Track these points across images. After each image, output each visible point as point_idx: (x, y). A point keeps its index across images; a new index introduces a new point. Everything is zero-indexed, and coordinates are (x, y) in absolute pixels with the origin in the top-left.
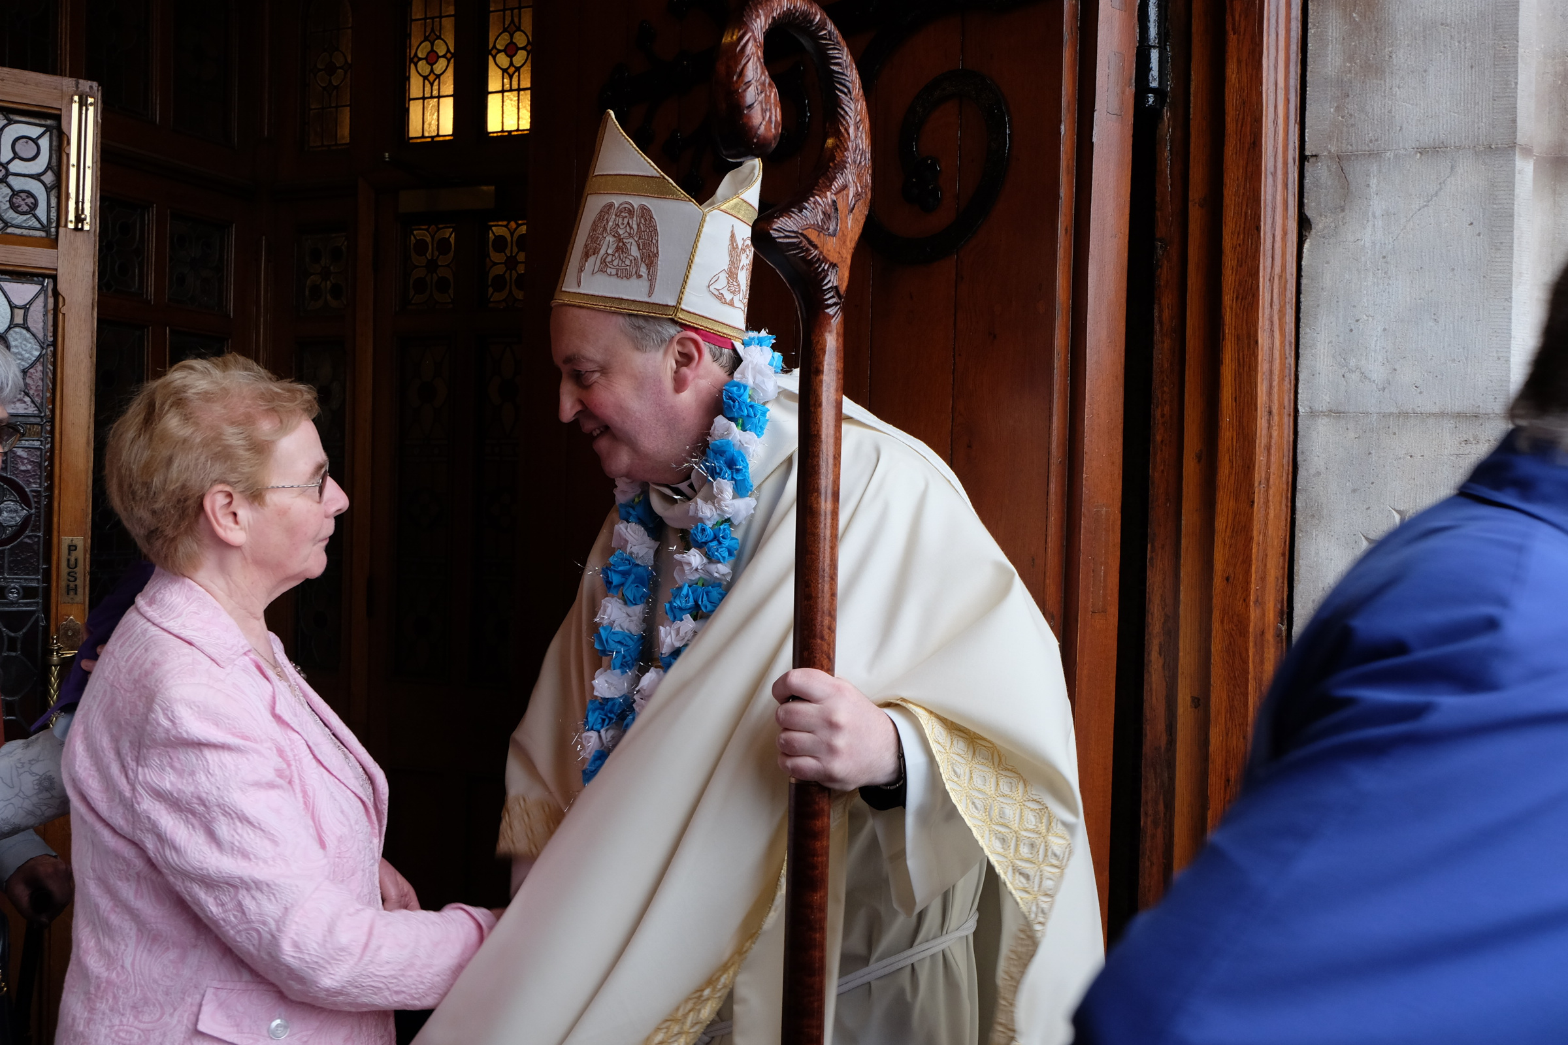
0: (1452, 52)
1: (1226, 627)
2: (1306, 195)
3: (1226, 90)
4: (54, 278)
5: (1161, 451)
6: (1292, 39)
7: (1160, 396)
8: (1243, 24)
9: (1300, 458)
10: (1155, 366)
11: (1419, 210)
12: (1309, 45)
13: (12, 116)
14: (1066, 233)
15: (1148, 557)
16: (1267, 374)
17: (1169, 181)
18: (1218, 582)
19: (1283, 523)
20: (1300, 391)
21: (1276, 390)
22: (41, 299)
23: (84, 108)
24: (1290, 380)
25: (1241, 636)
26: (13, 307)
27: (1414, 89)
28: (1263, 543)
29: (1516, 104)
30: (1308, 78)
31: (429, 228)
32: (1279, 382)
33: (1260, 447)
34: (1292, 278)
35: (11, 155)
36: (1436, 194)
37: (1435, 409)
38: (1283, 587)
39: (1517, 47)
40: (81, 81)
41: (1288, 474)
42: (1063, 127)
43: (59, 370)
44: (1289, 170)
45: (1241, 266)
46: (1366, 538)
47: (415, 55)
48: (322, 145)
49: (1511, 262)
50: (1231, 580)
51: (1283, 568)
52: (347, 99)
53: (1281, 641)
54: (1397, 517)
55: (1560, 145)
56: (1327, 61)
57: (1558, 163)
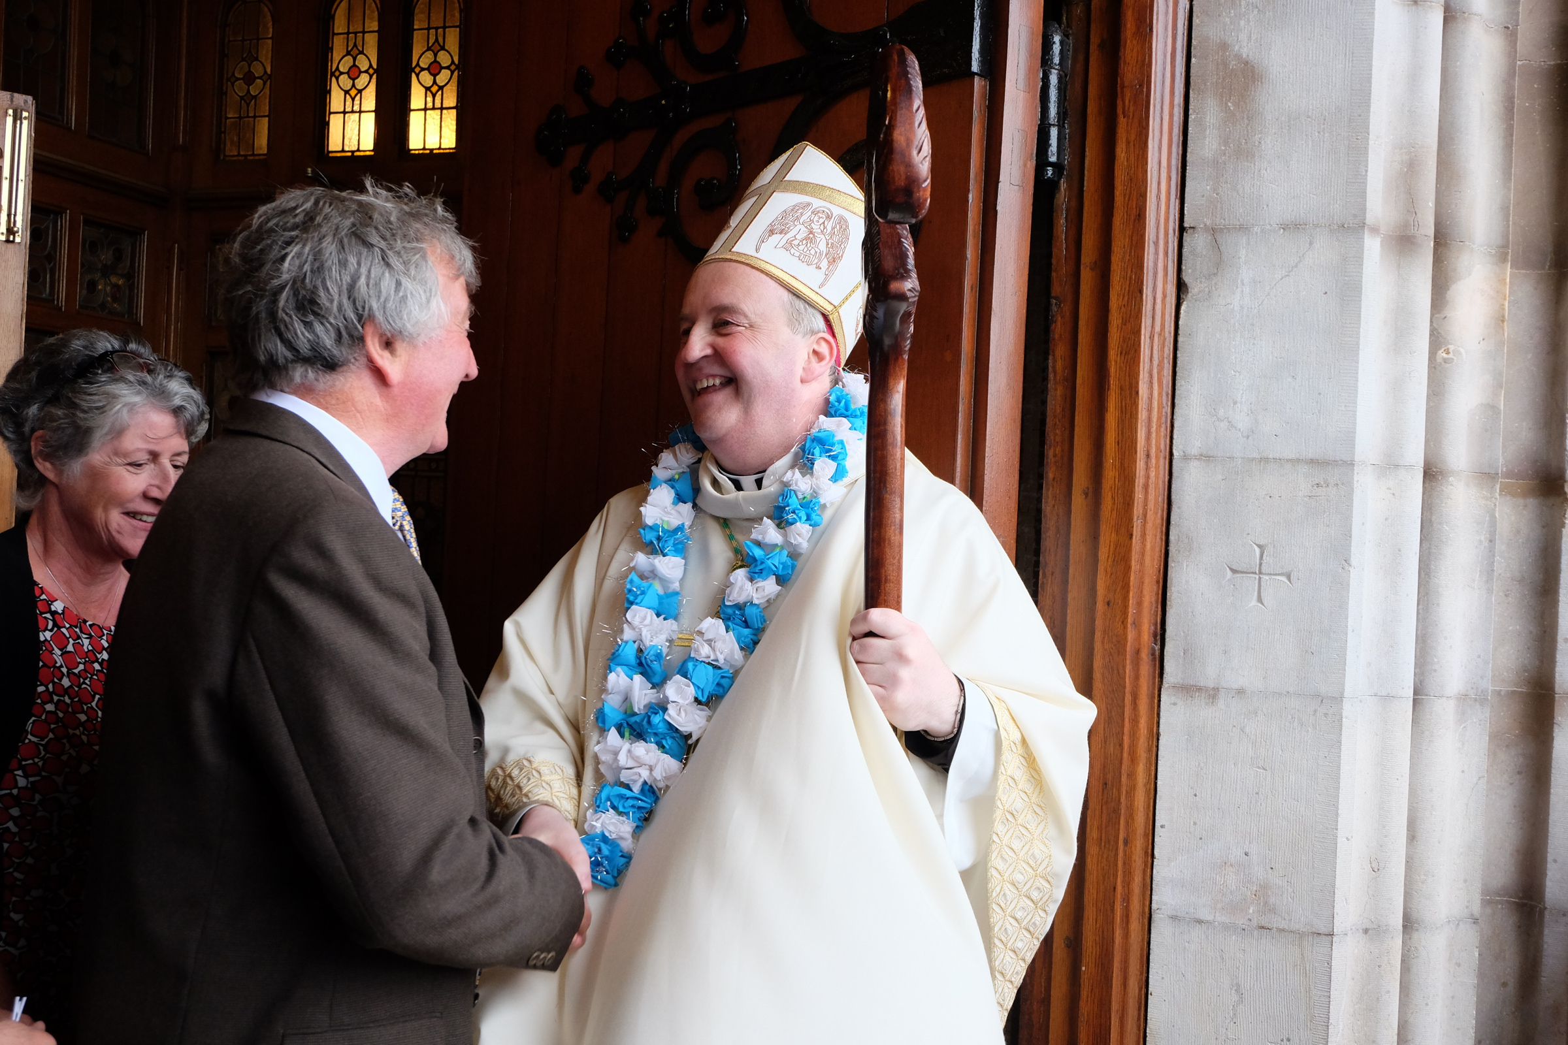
0: (1313, 142)
1: (1106, 647)
2: (1184, 262)
3: (1116, 167)
5: (1053, 487)
6: (1174, 123)
7: (1052, 437)
8: (1131, 109)
9: (1173, 497)
10: (1049, 413)
11: (1281, 279)
12: (1190, 129)
14: (972, 290)
15: (1040, 583)
16: (1146, 421)
17: (1064, 246)
18: (1100, 606)
19: (1157, 554)
20: (1175, 436)
21: (1154, 435)
23: (19, 122)
24: (1167, 427)
25: (1119, 654)
27: (1279, 172)
28: (1140, 571)
29: (1366, 189)
30: (1188, 158)
32: (1156, 429)
33: (1138, 486)
34: (1170, 336)
37: (1293, 456)
38: (1157, 611)
39: (1368, 139)
40: (16, 95)
41: (1163, 511)
42: (970, 196)
44: (1170, 240)
45: (1125, 325)
46: (1231, 569)
47: (337, 68)
48: (239, 155)
49: (1359, 328)
50: (1111, 604)
51: (1157, 594)
52: (265, 109)
53: (1154, 660)
54: (1257, 550)
55: (1406, 225)
56: (1204, 145)
57: (1403, 242)
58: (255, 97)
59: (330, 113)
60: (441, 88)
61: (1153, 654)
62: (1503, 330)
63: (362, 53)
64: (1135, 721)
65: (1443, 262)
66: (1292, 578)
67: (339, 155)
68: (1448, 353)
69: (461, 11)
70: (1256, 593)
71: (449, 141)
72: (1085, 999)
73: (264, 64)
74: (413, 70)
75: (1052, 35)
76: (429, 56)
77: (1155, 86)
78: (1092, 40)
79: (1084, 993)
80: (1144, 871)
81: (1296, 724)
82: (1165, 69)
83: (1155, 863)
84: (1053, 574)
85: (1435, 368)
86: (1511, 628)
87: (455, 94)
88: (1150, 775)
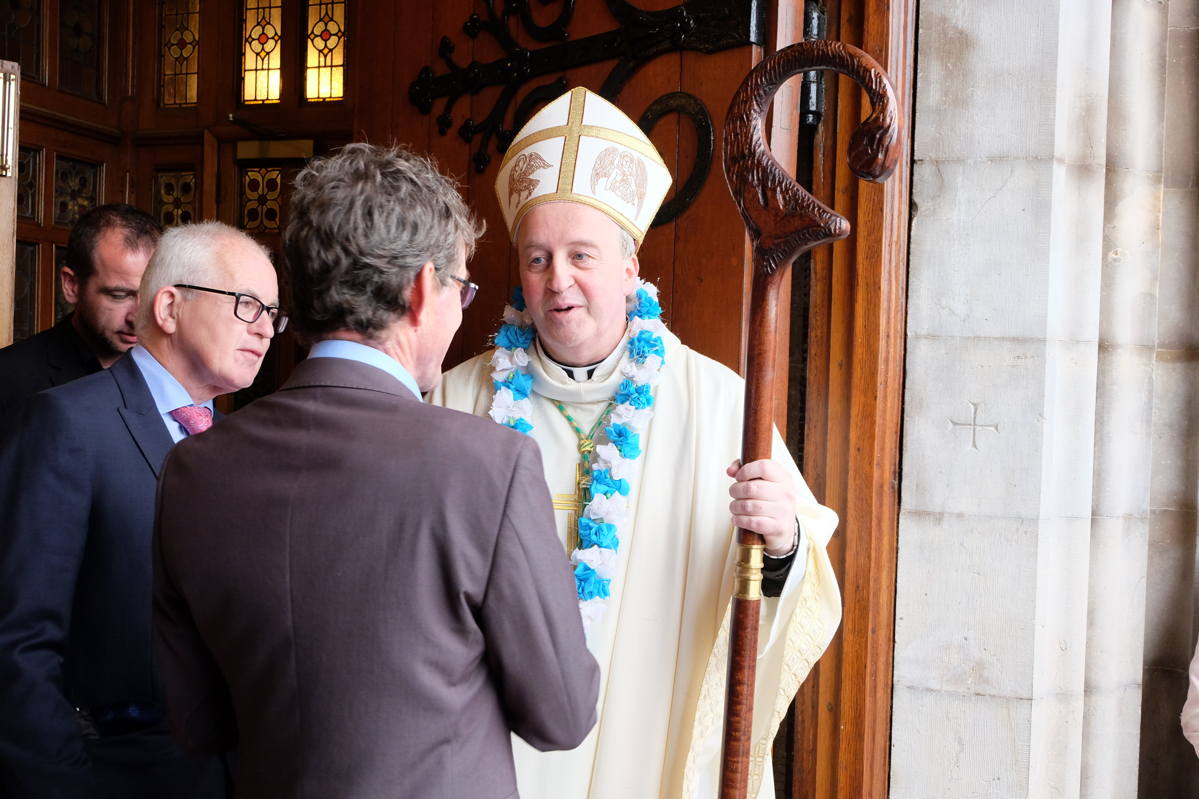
0: (1013, 93)
1: (857, 482)
2: (914, 187)
3: (862, 114)
5: (815, 360)
6: (906, 80)
7: (814, 322)
9: (907, 367)
10: (811, 303)
11: (990, 199)
12: (918, 84)
16: (886, 309)
17: (822, 175)
18: (852, 451)
19: (896, 411)
20: (908, 321)
21: (892, 320)
24: (902, 314)
25: (867, 488)
27: (987, 116)
28: (883, 425)
29: (1054, 129)
31: (260, 171)
32: (894, 315)
33: (881, 360)
34: (904, 244)
37: (999, 335)
38: (896, 455)
39: (1056, 90)
41: (900, 378)
44: (904, 170)
45: (870, 236)
46: (952, 422)
47: (250, 36)
48: (175, 103)
49: (1049, 236)
50: (861, 450)
51: (896, 441)
52: (195, 68)
53: (894, 492)
54: (972, 408)
55: (1084, 157)
56: (929, 96)
57: (1083, 169)
58: (186, 59)
59: (245, 71)
60: (331, 50)
61: (893, 488)
62: (1158, 236)
63: (269, 23)
64: (880, 539)
65: (1112, 184)
66: (999, 428)
67: (252, 103)
68: (1117, 254)
70: (971, 440)
71: (338, 92)
72: (844, 750)
73: (193, 32)
74: (309, 37)
75: (811, 12)
76: (321, 26)
77: (892, 52)
79: (843, 746)
80: (888, 652)
81: (1002, 539)
82: (899, 38)
83: (896, 646)
84: (815, 427)
85: (1107, 266)
86: (1163, 462)
87: (342, 55)
88: (891, 579)
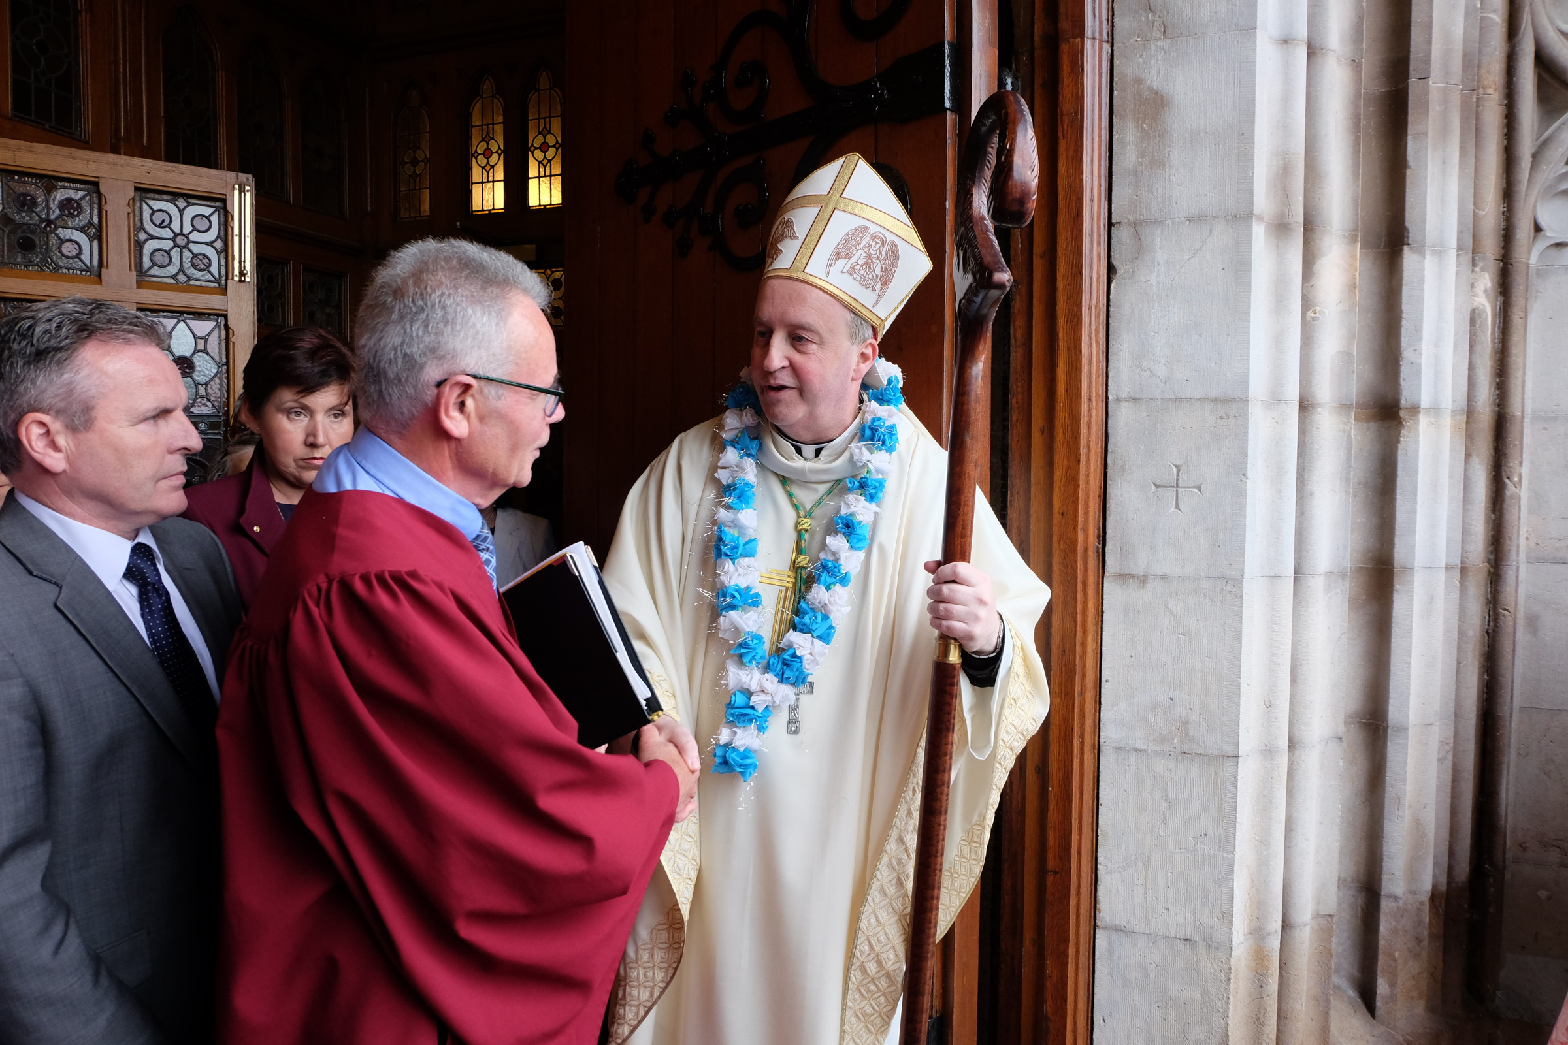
0: (1210, 152)
1: (1062, 547)
2: (1112, 250)
4: (226, 316)
5: (1016, 427)
6: (1102, 142)
7: (1014, 389)
8: (1069, 132)
9: (1109, 431)
10: (1012, 369)
11: (1188, 260)
12: (1114, 147)
13: (190, 200)
16: (1087, 374)
17: (1020, 241)
18: (1056, 516)
19: (1098, 475)
20: (1109, 384)
21: (1094, 384)
22: (216, 331)
23: (243, 194)
24: (1103, 377)
25: (1071, 554)
26: (196, 338)
27: (1185, 176)
28: (1086, 489)
29: (1253, 187)
30: (1113, 171)
32: (1096, 379)
33: (1083, 423)
34: (1104, 307)
35: (191, 228)
36: (1200, 249)
37: (1200, 396)
38: (1099, 518)
39: (1253, 148)
40: (240, 174)
41: (1101, 442)
42: (947, 204)
43: (231, 383)
44: (1101, 234)
45: (1069, 301)
46: (1154, 484)
47: (476, 151)
48: (410, 217)
49: (1250, 295)
50: (1065, 515)
51: (1099, 506)
52: (427, 184)
53: (1098, 556)
54: (1175, 470)
55: (1282, 215)
56: (1126, 157)
57: (1281, 228)
58: (419, 175)
59: (472, 183)
60: (550, 161)
61: (1098, 552)
62: (1355, 294)
63: (493, 139)
64: (1085, 603)
65: (1310, 243)
66: (1202, 489)
67: (480, 213)
68: (1315, 313)
69: (561, 105)
70: (1174, 502)
71: (557, 199)
72: (1052, 811)
73: (425, 151)
74: (529, 149)
75: (1005, 79)
76: (540, 138)
77: (1087, 116)
78: (1036, 80)
79: (1052, 807)
80: (1095, 714)
81: (1207, 600)
82: (1094, 100)
83: (1102, 709)
84: (1018, 493)
85: (1306, 325)
87: (560, 165)
88: (1097, 643)
